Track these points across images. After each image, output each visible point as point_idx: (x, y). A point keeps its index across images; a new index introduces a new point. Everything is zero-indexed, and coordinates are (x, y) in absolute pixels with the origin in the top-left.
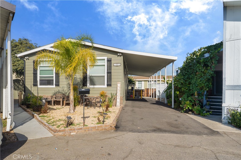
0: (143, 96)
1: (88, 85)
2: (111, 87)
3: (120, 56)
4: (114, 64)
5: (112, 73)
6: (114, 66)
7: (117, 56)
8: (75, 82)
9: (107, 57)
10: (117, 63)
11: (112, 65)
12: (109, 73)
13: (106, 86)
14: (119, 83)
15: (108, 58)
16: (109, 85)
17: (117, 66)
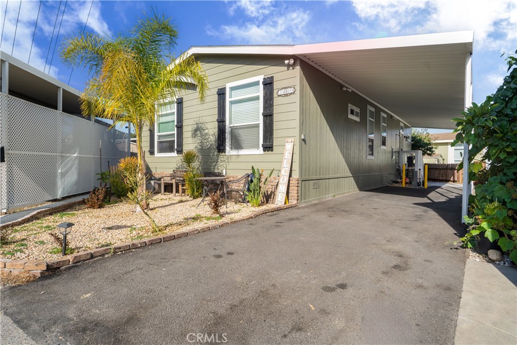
0: (454, 181)
1: (228, 148)
2: (272, 152)
3: (294, 65)
4: (280, 92)
5: (274, 115)
6: (279, 96)
7: (285, 68)
8: (207, 143)
9: (263, 76)
10: (285, 88)
11: (275, 95)
12: (268, 116)
13: (261, 151)
14: (290, 140)
15: (266, 77)
16: (268, 147)
17: (286, 95)
